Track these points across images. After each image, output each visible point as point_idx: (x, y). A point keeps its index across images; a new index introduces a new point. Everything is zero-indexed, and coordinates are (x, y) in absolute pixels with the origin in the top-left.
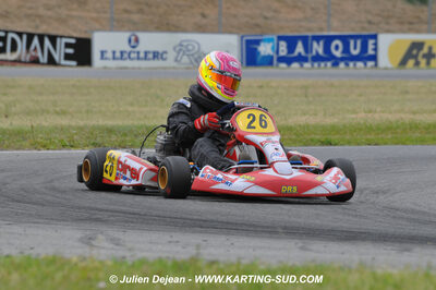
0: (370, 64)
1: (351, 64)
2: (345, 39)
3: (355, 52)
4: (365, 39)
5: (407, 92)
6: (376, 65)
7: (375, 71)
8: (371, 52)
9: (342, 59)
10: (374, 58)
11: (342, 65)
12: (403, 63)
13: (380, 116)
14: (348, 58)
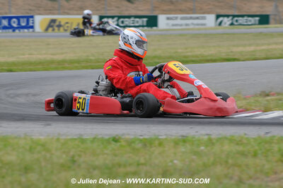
0: (31, 30)
1: (22, 30)
2: (18, 18)
3: (23, 24)
4: (28, 18)
5: (48, 44)
6: (33, 31)
7: (33, 34)
8: (31, 24)
9: (17, 28)
10: (32, 27)
11: (17, 31)
12: (47, 30)
13: (36, 57)
14: (20, 27)
